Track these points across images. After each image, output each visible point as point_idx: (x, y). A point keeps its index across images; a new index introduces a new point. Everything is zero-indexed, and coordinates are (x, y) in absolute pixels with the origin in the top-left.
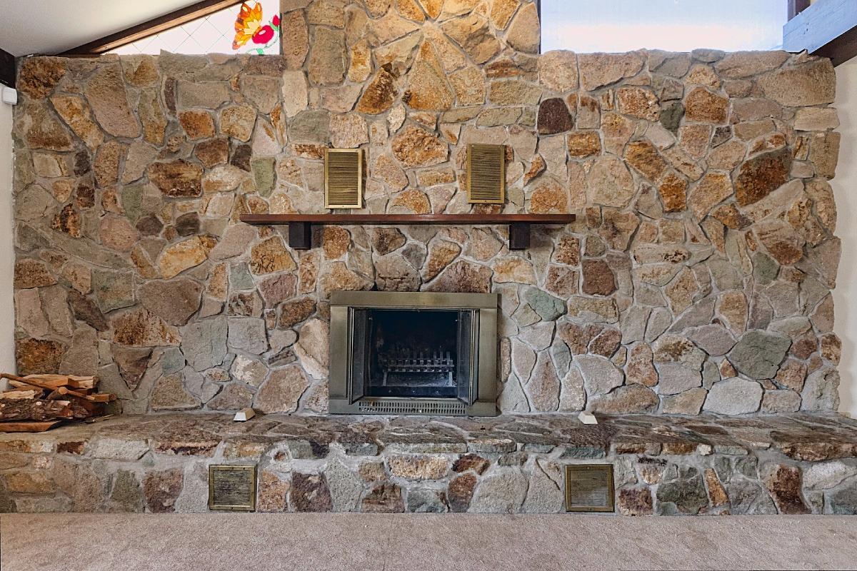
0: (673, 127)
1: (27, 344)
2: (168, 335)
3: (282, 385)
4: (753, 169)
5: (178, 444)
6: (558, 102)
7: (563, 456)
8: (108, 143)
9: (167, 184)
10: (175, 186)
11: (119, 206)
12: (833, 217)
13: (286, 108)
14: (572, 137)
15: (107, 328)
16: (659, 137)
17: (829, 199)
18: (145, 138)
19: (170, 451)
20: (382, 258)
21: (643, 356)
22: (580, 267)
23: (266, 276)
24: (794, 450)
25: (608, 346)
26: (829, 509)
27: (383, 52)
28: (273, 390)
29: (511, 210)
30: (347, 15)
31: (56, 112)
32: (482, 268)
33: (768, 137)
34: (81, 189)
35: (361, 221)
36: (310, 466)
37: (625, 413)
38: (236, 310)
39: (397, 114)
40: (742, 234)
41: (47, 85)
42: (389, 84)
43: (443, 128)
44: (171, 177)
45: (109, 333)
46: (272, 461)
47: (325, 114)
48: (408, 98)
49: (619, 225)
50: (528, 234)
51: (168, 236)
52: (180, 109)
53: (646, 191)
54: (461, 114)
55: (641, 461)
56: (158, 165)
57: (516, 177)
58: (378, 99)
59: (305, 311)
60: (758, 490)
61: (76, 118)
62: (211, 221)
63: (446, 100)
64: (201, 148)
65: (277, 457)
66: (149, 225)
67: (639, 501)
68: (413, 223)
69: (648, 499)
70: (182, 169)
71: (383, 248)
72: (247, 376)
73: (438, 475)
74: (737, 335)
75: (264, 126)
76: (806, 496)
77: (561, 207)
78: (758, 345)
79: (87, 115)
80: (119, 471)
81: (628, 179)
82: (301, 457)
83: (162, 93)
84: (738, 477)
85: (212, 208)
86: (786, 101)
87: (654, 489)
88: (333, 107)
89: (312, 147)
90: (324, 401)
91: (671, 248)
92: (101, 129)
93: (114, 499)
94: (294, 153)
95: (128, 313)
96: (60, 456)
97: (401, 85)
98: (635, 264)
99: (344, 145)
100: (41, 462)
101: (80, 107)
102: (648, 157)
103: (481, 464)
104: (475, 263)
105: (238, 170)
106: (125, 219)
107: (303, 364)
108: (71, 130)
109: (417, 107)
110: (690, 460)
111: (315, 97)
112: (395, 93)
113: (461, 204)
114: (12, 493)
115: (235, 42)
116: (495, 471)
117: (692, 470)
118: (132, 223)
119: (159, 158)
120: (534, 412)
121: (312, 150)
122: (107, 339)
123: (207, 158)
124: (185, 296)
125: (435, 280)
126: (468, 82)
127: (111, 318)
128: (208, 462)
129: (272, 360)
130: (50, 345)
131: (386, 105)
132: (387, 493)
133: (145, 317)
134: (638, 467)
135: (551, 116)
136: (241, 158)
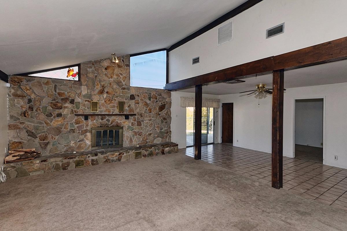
0: (150, 100)
1: (13, 143)
2: (53, 138)
3: (82, 146)
4: (161, 107)
5: (69, 157)
6: (133, 95)
7: (135, 151)
8: (37, 97)
9: (54, 107)
10: (56, 107)
11: (41, 111)
12: (171, 114)
13: (82, 92)
14: (135, 101)
15: (37, 138)
16: (148, 102)
17: (170, 111)
18: (48, 97)
19: (67, 159)
20: (102, 121)
21: (145, 136)
22: (136, 122)
23: (78, 125)
24: (164, 146)
25: (140, 134)
26: (167, 154)
27: (102, 83)
28: (79, 147)
29: (125, 113)
30: (95, 76)
31: (22, 90)
32: (120, 122)
33: (163, 102)
34: (29, 107)
35: (98, 115)
36: (95, 158)
37: (143, 145)
38: (71, 132)
39: (105, 95)
40: (159, 116)
41: (19, 83)
42: (104, 90)
43: (114, 98)
44: (55, 105)
45: (38, 139)
46: (87, 158)
47: (91, 95)
48: (107, 92)
49: (142, 115)
50: (129, 117)
51: (54, 117)
52: (57, 91)
53: (146, 110)
54: (117, 96)
55: (145, 150)
56: (51, 102)
57: (126, 108)
58: (101, 92)
59: (86, 131)
60: (159, 153)
61: (28, 91)
62: (65, 114)
63: (114, 93)
64: (62, 99)
65: (88, 157)
66: (49, 115)
67: (145, 156)
68: (108, 115)
69: (146, 156)
70: (57, 104)
71: (102, 119)
72: (74, 145)
73: (116, 156)
74: (158, 132)
75: (77, 96)
76: (165, 152)
77: (133, 112)
78: (161, 132)
79: (31, 90)
80: (56, 164)
81: (144, 108)
82: (93, 156)
83: (53, 88)
84: (157, 151)
85: (65, 112)
86: (165, 97)
87: (147, 154)
88: (92, 93)
89: (88, 100)
90: (90, 148)
91: (149, 119)
92: (35, 94)
93: (54, 169)
94: (84, 101)
95: (43, 134)
96: (42, 163)
97: (106, 90)
98: (144, 121)
99: (94, 101)
100: (37, 165)
101: (29, 89)
102: (146, 104)
103: (123, 154)
104: (119, 122)
105: (71, 104)
106: (42, 114)
107: (86, 142)
108: (27, 94)
109: (109, 94)
110: (151, 150)
111: (89, 91)
112: (105, 91)
113: (117, 111)
114: (29, 172)
115: (67, 76)
116: (125, 154)
117: (152, 151)
118: (45, 115)
119: (52, 101)
120: (129, 146)
121: (88, 101)
122: (37, 140)
123: (64, 101)
124: (58, 130)
125: (112, 125)
126: (118, 90)
127: (38, 135)
128: (75, 160)
129: (79, 141)
130: (20, 143)
131: (103, 93)
132: (108, 160)
133: (47, 135)
134: (145, 151)
135: (132, 97)
136: (72, 102)
